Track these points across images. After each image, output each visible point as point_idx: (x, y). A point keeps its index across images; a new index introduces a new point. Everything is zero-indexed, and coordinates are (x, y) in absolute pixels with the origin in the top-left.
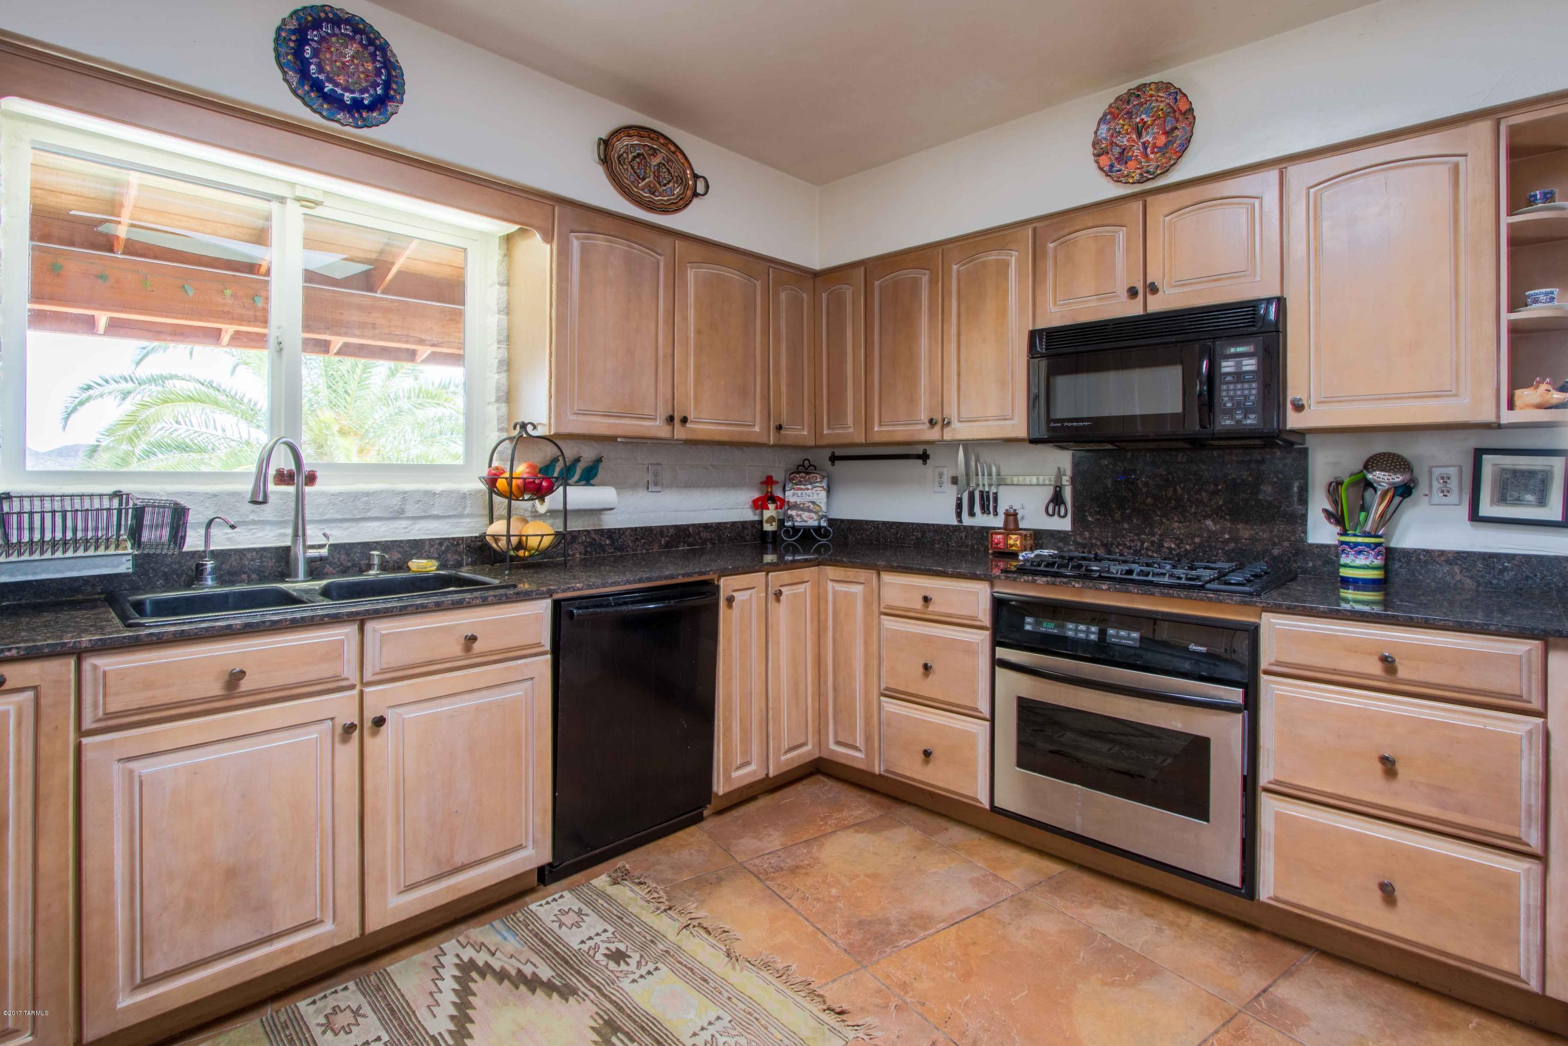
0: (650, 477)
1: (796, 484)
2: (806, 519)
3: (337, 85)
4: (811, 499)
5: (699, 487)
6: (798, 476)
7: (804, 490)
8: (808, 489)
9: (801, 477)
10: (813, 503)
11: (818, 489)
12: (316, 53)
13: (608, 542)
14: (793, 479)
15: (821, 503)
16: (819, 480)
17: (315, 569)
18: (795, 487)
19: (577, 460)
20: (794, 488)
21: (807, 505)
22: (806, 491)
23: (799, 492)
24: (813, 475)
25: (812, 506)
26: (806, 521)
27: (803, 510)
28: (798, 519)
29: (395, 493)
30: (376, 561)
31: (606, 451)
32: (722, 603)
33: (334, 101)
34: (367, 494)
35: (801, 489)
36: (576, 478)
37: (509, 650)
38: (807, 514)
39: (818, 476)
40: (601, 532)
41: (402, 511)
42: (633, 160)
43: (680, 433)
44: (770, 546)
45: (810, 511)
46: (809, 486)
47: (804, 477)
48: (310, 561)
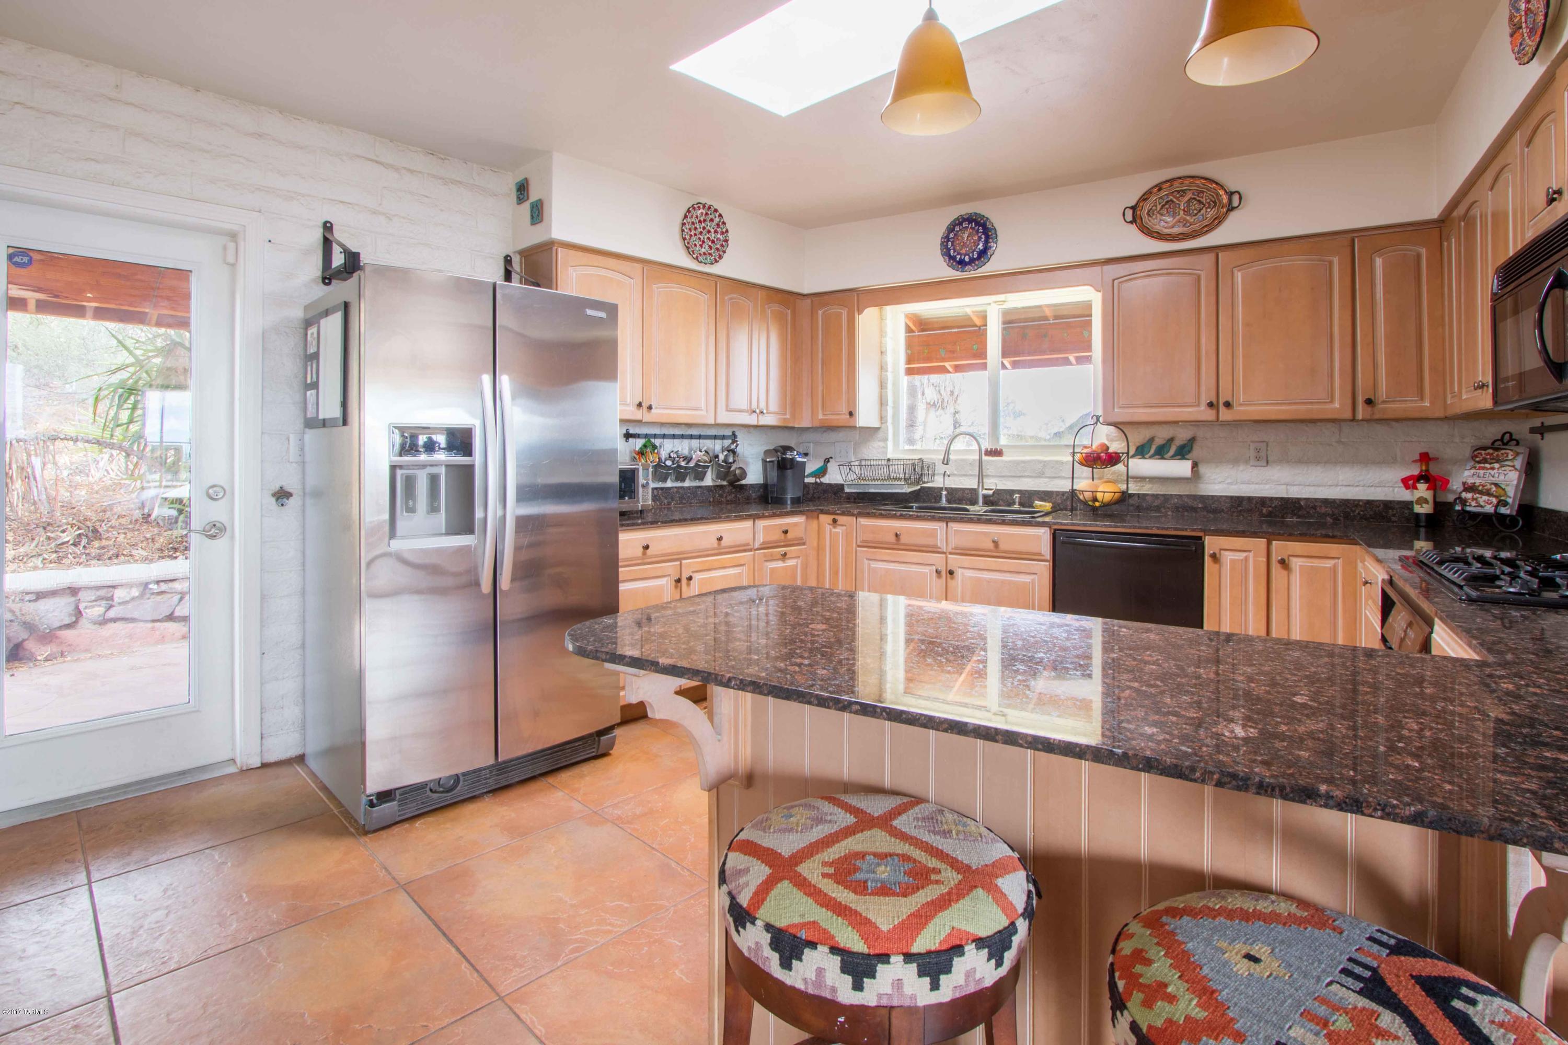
0: (1252, 453)
1: (1479, 462)
2: (1482, 504)
3: (961, 254)
4: (1495, 480)
5: (1319, 463)
6: (1483, 452)
7: (1487, 469)
8: (1493, 469)
9: (1487, 454)
10: (1496, 485)
11: (1507, 468)
12: (952, 245)
13: (1200, 506)
14: (1476, 456)
15: (1507, 485)
16: (1510, 457)
17: (988, 501)
18: (1478, 465)
19: (1171, 440)
20: (1475, 467)
21: (1488, 486)
22: (1490, 471)
23: (1482, 472)
24: (1503, 451)
25: (1494, 489)
26: (1482, 507)
27: (1481, 493)
28: (1473, 504)
29: (1040, 462)
30: (1017, 500)
31: (1200, 433)
32: (1207, 560)
33: (962, 263)
34: (1024, 462)
35: (1483, 468)
36: (1172, 452)
37: (1021, 553)
38: (1485, 498)
39: (1511, 453)
40: (1194, 497)
41: (1043, 473)
42: (1161, 208)
43: (1225, 415)
44: (1422, 530)
45: (1488, 493)
46: (1496, 466)
47: (1492, 454)
48: (985, 497)
